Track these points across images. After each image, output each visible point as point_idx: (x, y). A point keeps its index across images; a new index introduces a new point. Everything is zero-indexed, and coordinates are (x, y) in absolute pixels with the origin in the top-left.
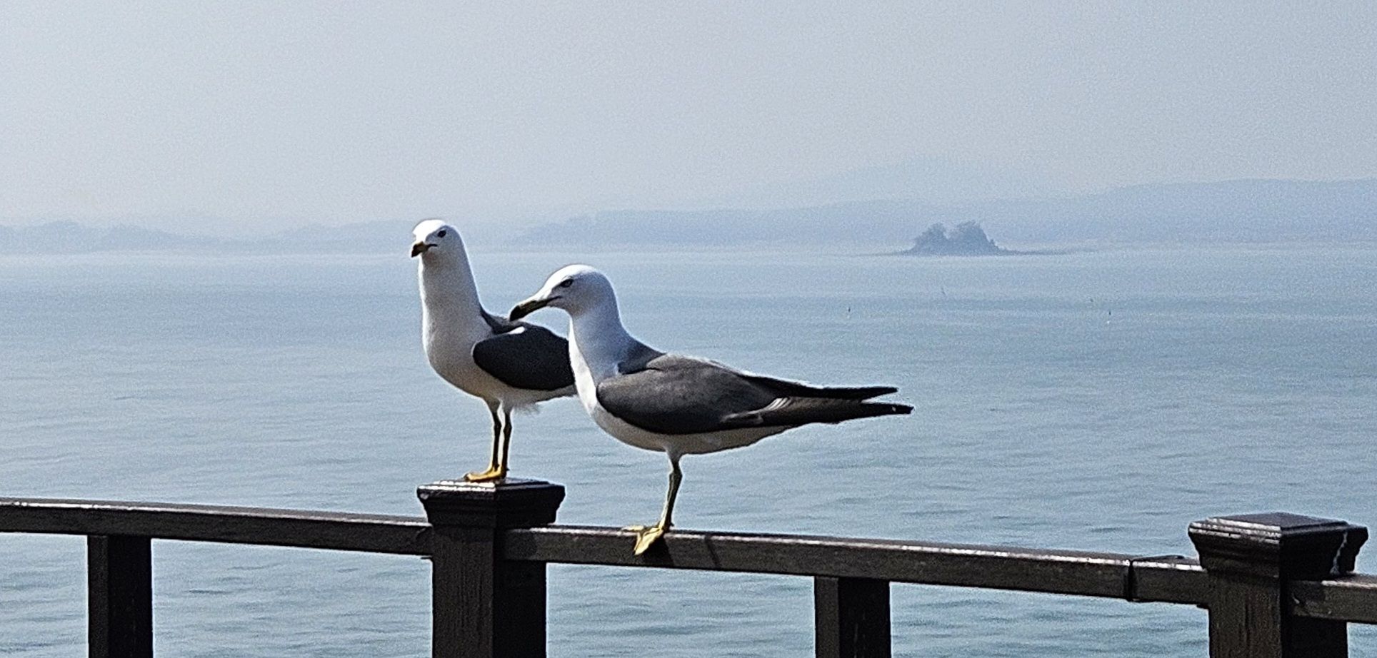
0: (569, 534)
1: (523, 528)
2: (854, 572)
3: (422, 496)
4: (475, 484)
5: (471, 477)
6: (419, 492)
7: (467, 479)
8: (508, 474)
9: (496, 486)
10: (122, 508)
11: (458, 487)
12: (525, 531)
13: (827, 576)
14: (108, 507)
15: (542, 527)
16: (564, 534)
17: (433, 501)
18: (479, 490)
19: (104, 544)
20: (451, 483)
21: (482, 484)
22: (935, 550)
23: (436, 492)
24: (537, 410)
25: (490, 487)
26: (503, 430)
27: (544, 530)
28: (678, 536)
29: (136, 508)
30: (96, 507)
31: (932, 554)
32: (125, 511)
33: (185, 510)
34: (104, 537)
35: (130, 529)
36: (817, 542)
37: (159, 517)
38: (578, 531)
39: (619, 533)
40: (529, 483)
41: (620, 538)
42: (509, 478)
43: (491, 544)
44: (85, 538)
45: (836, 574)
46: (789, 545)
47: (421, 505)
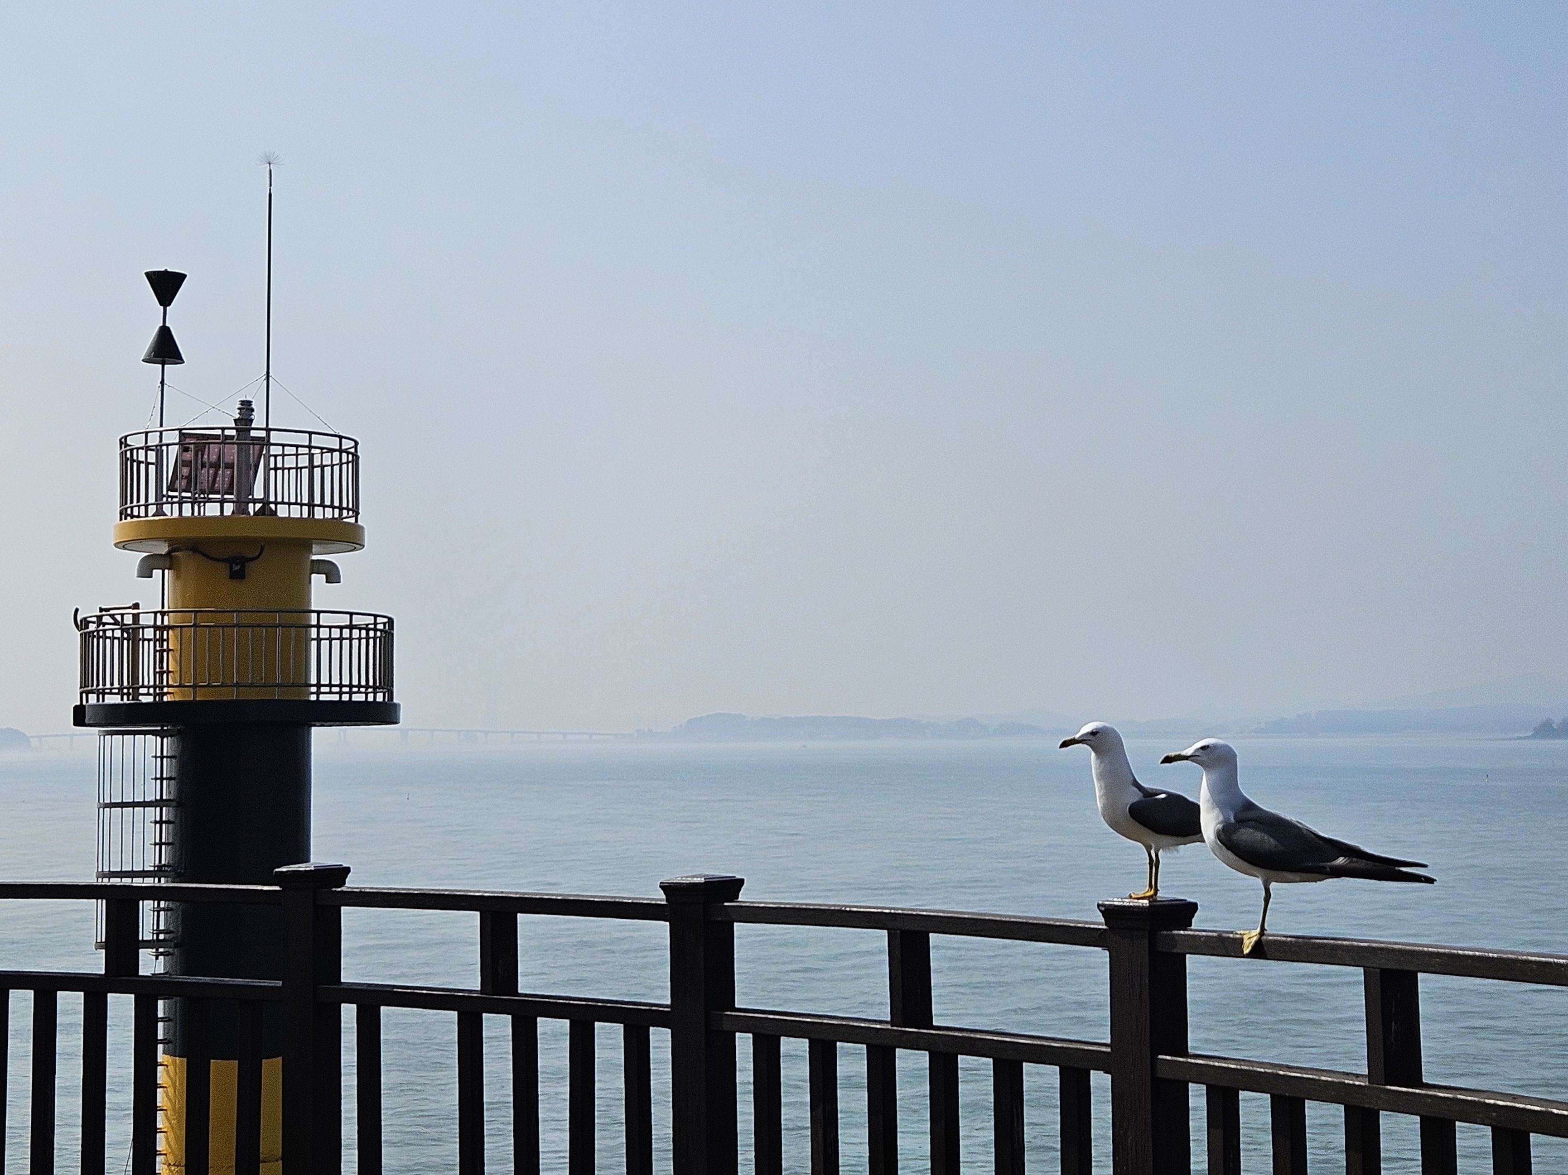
0: (1198, 935)
1: (1167, 931)
2: (1392, 965)
3: (1101, 908)
4: (1136, 901)
5: (1133, 896)
6: (1099, 905)
7: (1131, 897)
8: (1159, 895)
9: (1150, 902)
10: (910, 912)
11: (1123, 902)
12: (1169, 932)
13: (1373, 968)
14: (900, 912)
15: (1180, 930)
16: (1196, 936)
17: (1108, 912)
18: (1137, 904)
19: (898, 936)
20: (1120, 900)
21: (1140, 901)
22: (1447, 951)
23: (1110, 905)
24: (1178, 851)
25: (1146, 902)
26: (1154, 864)
27: (1182, 932)
28: (1270, 938)
29: (919, 913)
30: (893, 911)
31: (1445, 953)
32: (912, 915)
33: (949, 915)
34: (899, 931)
35: (914, 927)
36: (1366, 944)
37: (933, 919)
38: (1204, 934)
39: (1231, 936)
40: (1171, 900)
41: (1232, 939)
42: (1160, 897)
43: (1146, 941)
44: (886, 932)
45: (1378, 966)
46: (1347, 946)
47: (1100, 914)
